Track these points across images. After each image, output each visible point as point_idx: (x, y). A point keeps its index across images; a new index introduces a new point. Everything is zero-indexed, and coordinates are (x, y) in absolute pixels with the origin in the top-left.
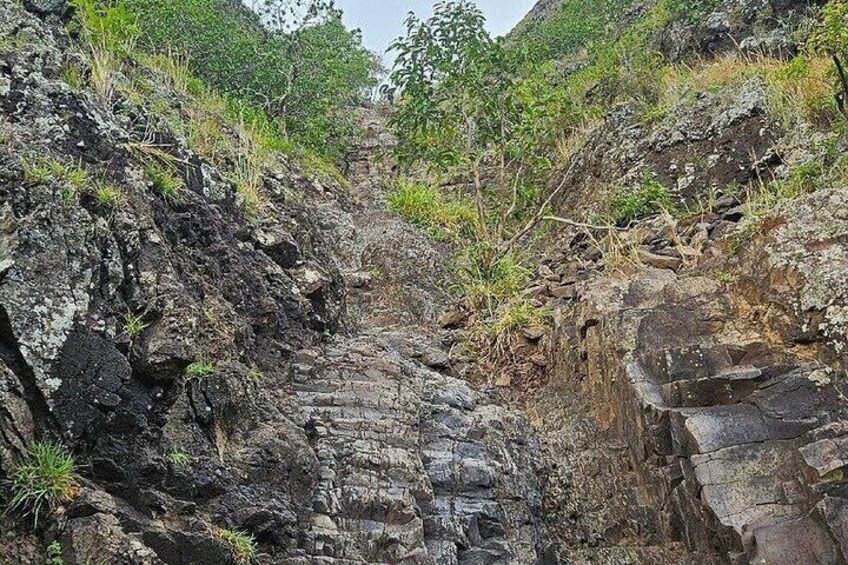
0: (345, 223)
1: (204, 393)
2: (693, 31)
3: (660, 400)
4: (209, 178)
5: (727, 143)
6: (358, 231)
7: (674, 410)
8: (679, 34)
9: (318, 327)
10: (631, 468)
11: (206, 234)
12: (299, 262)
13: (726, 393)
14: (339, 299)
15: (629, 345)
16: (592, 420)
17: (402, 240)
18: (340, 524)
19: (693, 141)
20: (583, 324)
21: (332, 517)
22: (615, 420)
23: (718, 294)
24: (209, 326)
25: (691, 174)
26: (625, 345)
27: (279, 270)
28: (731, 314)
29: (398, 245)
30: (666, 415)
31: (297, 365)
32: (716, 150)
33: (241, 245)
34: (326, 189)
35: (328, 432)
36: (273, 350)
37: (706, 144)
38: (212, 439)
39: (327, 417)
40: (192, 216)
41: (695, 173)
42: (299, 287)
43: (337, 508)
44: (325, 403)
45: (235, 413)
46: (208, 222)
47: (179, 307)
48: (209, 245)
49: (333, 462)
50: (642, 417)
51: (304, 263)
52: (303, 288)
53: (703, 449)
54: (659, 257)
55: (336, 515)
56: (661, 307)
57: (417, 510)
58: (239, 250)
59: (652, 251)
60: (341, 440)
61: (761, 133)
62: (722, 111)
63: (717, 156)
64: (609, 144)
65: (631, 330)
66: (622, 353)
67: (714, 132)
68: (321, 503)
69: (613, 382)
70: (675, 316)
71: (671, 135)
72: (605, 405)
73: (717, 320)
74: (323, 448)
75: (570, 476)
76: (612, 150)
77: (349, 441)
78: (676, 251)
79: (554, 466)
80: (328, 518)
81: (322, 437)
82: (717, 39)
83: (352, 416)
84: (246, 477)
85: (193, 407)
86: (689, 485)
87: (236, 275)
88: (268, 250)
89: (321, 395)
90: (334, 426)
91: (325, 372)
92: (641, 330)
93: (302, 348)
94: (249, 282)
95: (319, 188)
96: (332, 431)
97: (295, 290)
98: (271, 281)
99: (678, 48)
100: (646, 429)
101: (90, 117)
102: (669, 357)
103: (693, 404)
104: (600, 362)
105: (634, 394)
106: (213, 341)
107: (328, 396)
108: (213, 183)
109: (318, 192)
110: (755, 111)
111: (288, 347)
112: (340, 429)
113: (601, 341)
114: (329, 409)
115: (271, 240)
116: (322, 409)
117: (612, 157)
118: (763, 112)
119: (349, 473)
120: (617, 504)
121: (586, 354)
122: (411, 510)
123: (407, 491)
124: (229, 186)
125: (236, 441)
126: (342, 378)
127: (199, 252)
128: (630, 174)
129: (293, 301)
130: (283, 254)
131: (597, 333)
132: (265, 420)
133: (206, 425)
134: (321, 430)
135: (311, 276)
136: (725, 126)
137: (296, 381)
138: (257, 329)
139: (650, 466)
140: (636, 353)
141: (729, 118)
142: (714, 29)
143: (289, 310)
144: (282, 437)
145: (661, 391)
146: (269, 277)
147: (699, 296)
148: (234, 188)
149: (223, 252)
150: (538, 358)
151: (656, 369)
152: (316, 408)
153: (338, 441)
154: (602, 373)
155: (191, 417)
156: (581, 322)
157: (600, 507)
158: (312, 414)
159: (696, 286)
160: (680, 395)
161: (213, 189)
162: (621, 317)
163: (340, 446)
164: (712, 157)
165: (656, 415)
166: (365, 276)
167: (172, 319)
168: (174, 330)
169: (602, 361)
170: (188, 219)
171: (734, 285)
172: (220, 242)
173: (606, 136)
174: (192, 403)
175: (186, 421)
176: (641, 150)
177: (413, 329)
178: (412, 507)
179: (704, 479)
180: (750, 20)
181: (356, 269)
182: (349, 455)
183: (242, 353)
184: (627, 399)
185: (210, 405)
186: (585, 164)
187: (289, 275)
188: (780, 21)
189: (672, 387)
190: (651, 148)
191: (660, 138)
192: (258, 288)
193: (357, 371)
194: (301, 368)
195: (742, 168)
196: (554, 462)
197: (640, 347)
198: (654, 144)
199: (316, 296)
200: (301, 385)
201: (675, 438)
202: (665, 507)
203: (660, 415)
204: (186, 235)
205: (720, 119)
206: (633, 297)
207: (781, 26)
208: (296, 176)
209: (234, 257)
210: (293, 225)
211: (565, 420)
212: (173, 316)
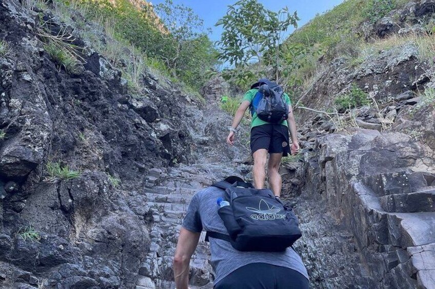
0: (199, 114)
1: (69, 190)
2: (374, 26)
3: (379, 207)
4: (104, 66)
5: (396, 74)
6: (205, 118)
7: (390, 214)
8: (367, 28)
9: (167, 156)
10: (356, 250)
11: (93, 94)
12: (157, 119)
13: (429, 204)
14: (186, 146)
15: (354, 171)
16: (329, 217)
17: (225, 122)
18: (158, 284)
19: (377, 74)
20: (323, 159)
21: (153, 279)
22: (344, 219)
23: (410, 142)
24: (84, 148)
25: (376, 90)
26: (352, 172)
27: (144, 122)
28: (420, 155)
29: (223, 124)
30: (385, 217)
31: (148, 177)
32: (390, 78)
33: (120, 105)
34: (192, 101)
35: (161, 219)
36: (134, 167)
37: (384, 75)
38: (72, 222)
39: (161, 209)
40: (82, 81)
41: (379, 90)
42: (156, 133)
43: (157, 272)
44: (162, 200)
45: (91, 204)
46: (95, 87)
47: (35, 124)
48: (95, 101)
49: (160, 240)
50: (366, 217)
51: (160, 120)
52: (158, 133)
53: (416, 242)
54: (368, 123)
55: (155, 277)
56: (374, 149)
57: (213, 275)
58: (118, 108)
59: (364, 120)
60: (168, 225)
61: (416, 68)
62: (393, 58)
63: (391, 81)
64: (332, 77)
65: (355, 162)
66: (349, 176)
67: (388, 69)
68: (145, 268)
69: (343, 195)
70: (383, 155)
71: (365, 71)
72: (337, 209)
73: (411, 158)
74: (156, 229)
75: (315, 253)
76: (333, 80)
77: (172, 225)
78: (378, 120)
79: (305, 246)
80: (149, 280)
81: (156, 222)
82: (386, 30)
83: (178, 209)
84: (91, 249)
85: (60, 199)
86: (405, 267)
87: (112, 121)
88: (138, 111)
89: (161, 196)
90: (165, 215)
91: (166, 182)
92: (362, 162)
93: (153, 167)
94: (121, 126)
95: (189, 100)
96: (163, 218)
97: (153, 134)
98: (137, 128)
99: (366, 35)
100: (369, 226)
101: (4, 5)
102: (384, 179)
103: (404, 211)
104: (334, 182)
105: (360, 202)
106: (86, 158)
107: (164, 196)
108: (106, 69)
109: (188, 102)
110: (412, 58)
111: (144, 166)
112: (169, 217)
113: (335, 169)
114: (163, 204)
115: (140, 105)
116: (159, 204)
117: (333, 84)
118: (416, 58)
119: (169, 247)
120: (347, 274)
121: (325, 178)
122: (207, 276)
123: (207, 261)
124: (116, 72)
125: (91, 223)
126: (176, 186)
127: (86, 104)
128: (343, 91)
129: (151, 140)
130: (148, 114)
131: (333, 165)
132: (114, 210)
133: (68, 212)
134: (156, 218)
135: (163, 127)
136: (395, 66)
137: (146, 187)
138: (125, 155)
139: (372, 251)
140: (358, 177)
141: (397, 61)
142: (385, 25)
143: (147, 145)
144: (122, 222)
145: (380, 201)
146: (137, 126)
147: (398, 143)
148: (120, 74)
149: (104, 106)
150: (294, 180)
151: (375, 187)
152: (156, 203)
153: (166, 225)
154: (335, 189)
155: (57, 206)
156: (322, 158)
157: (336, 275)
158: (152, 207)
159: (396, 138)
160: (394, 204)
161: (106, 72)
162: (349, 155)
163: (167, 228)
164: (387, 81)
165: (377, 217)
166: (206, 138)
167: (28, 132)
168: (27, 140)
169: (336, 181)
170: (79, 83)
171: (421, 137)
172: (103, 100)
173: (330, 74)
174: (59, 196)
175: (53, 208)
176: (349, 79)
177: (227, 165)
178: (208, 273)
179: (418, 265)
180: (403, 20)
181: (202, 135)
182: (171, 235)
183: (107, 167)
184: (354, 206)
185: (72, 198)
186: (318, 89)
187: (151, 126)
188: (419, 20)
189: (388, 198)
190: (354, 78)
191: (360, 73)
192: (126, 130)
193: (185, 182)
194: (150, 179)
195: (405, 86)
196: (305, 243)
197: (361, 173)
198: (356, 76)
199: (166, 138)
200: (149, 189)
201: (392, 233)
202: (384, 281)
203: (380, 217)
204: (77, 92)
205: (392, 62)
206: (354, 144)
207: (419, 23)
208: (175, 90)
209: (112, 110)
210: (158, 101)
211: (312, 217)
212: (29, 130)
